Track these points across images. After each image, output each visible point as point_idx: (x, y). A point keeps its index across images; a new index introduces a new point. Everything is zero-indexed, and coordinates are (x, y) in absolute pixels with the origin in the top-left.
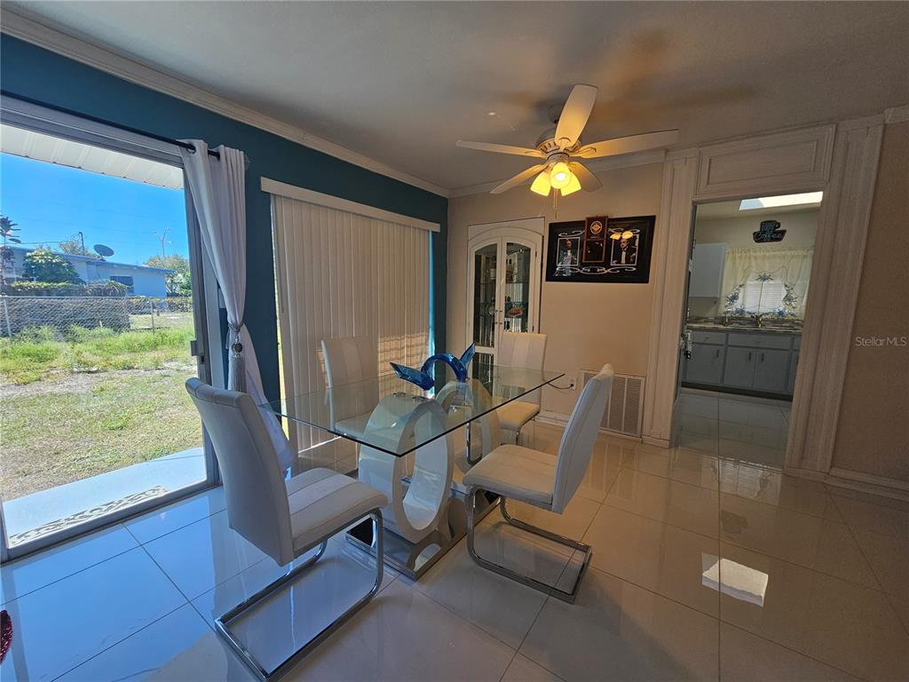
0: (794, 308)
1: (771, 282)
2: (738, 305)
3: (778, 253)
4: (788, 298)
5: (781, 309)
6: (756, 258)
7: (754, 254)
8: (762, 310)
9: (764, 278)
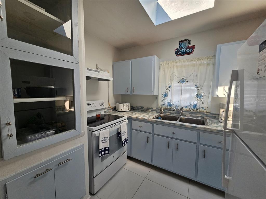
0: (203, 103)
1: (188, 84)
2: (168, 100)
3: (191, 63)
4: (199, 96)
5: (195, 103)
6: (177, 67)
7: (176, 64)
8: (184, 104)
9: (182, 81)
